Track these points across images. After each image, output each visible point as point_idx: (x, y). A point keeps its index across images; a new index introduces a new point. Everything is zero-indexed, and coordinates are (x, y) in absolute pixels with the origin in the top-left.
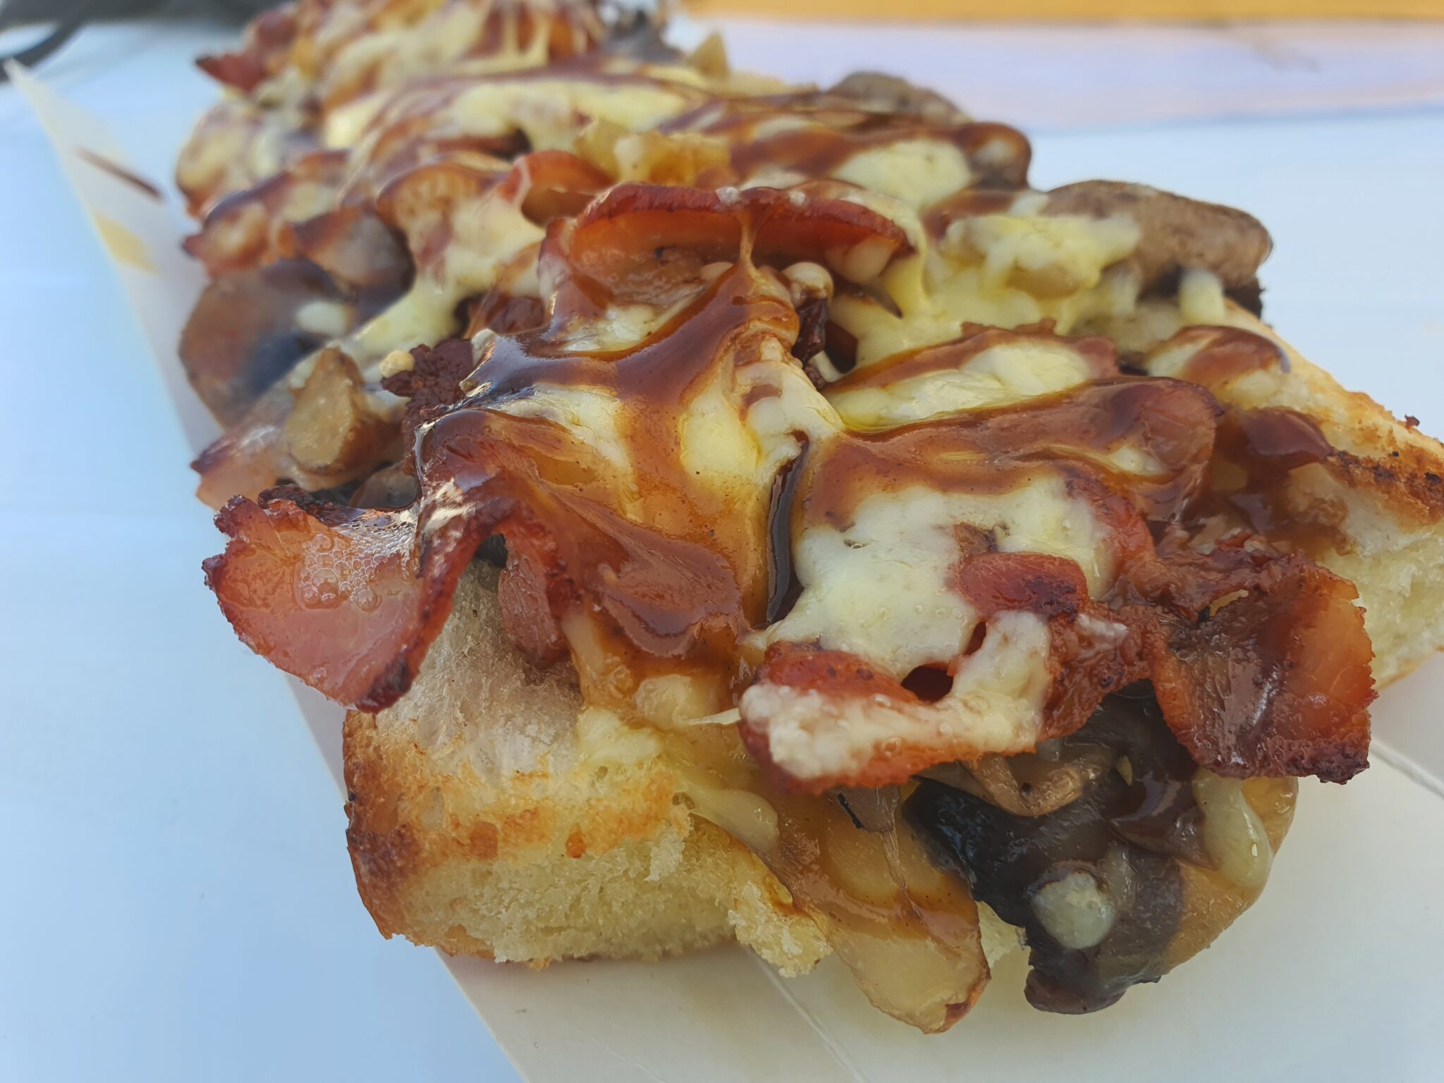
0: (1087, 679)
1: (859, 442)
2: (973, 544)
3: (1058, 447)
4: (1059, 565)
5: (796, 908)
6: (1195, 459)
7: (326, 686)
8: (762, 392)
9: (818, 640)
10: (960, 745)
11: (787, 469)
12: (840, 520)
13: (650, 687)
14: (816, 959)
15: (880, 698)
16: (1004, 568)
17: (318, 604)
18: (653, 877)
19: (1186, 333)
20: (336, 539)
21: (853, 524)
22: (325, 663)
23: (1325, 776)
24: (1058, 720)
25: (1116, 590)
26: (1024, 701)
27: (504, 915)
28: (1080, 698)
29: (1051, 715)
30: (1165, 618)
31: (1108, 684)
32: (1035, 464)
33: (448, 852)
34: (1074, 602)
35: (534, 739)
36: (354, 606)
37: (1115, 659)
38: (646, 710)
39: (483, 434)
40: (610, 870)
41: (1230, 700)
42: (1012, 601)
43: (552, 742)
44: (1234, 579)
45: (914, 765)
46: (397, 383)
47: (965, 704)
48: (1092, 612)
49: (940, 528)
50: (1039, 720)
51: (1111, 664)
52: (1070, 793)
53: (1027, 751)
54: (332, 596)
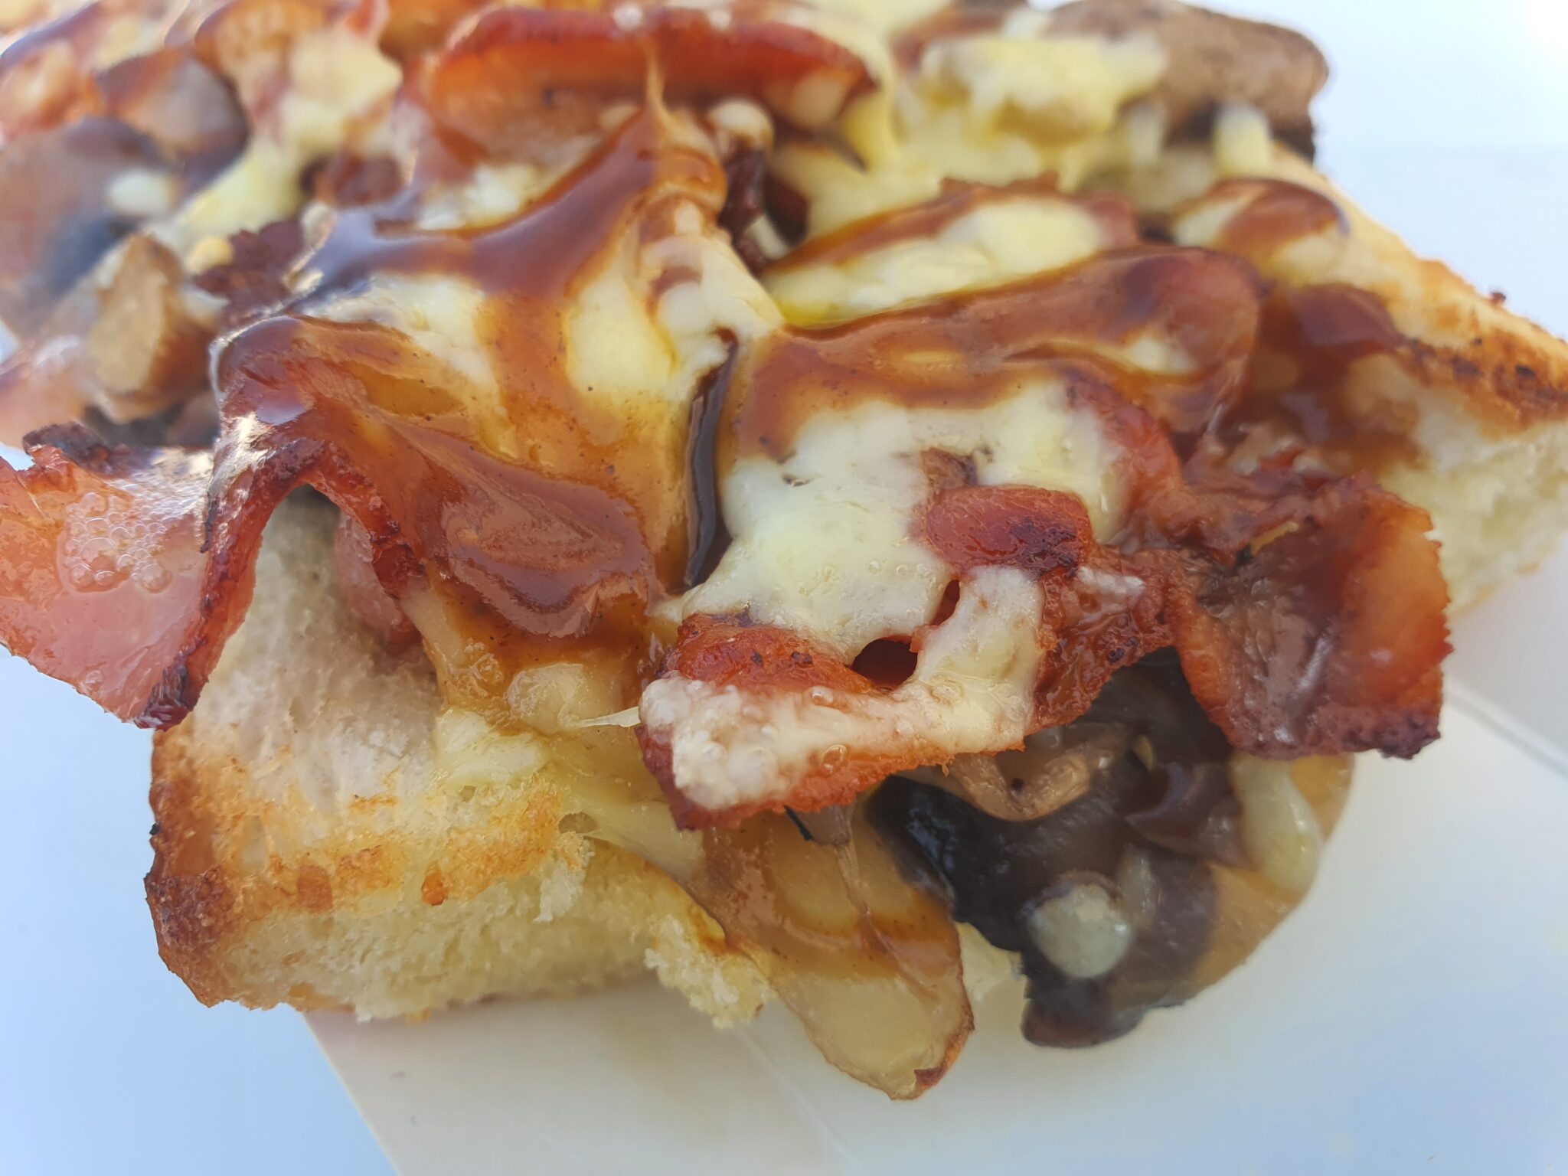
0: (1090, 651)
1: (801, 340)
2: (944, 475)
3: (1061, 341)
4: (1055, 502)
5: (728, 945)
6: (1233, 352)
7: (103, 693)
8: (673, 277)
9: (747, 610)
10: (922, 748)
11: (710, 382)
12: (777, 448)
13: (527, 680)
14: (757, 1004)
15: (818, 691)
16: (983, 509)
17: (91, 585)
18: (545, 916)
19: (1223, 187)
20: (112, 498)
21: (792, 454)
22: (101, 664)
23: (1390, 750)
24: (1054, 705)
25: (1131, 528)
26: (1007, 685)
27: (358, 969)
28: (1082, 676)
29: (1045, 698)
30: (1193, 565)
31: (1117, 659)
32: (1028, 364)
33: (270, 903)
34: (1074, 553)
35: (382, 751)
36: (137, 586)
37: (1127, 624)
38: (524, 710)
39: (291, 351)
40: (490, 909)
41: (1277, 661)
42: (993, 553)
43: (404, 753)
44: (1281, 510)
45: (862, 778)
46: (215, 280)
47: (931, 692)
48: (1098, 561)
49: (904, 456)
50: (1028, 708)
51: (1122, 631)
52: (1073, 787)
53: (1013, 748)
54: (110, 573)
